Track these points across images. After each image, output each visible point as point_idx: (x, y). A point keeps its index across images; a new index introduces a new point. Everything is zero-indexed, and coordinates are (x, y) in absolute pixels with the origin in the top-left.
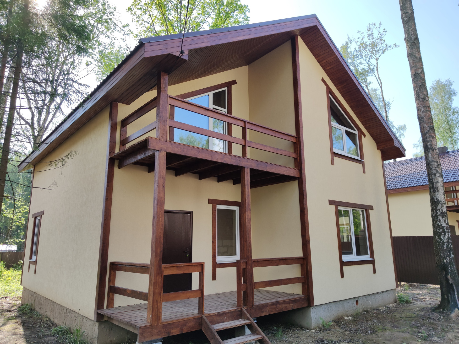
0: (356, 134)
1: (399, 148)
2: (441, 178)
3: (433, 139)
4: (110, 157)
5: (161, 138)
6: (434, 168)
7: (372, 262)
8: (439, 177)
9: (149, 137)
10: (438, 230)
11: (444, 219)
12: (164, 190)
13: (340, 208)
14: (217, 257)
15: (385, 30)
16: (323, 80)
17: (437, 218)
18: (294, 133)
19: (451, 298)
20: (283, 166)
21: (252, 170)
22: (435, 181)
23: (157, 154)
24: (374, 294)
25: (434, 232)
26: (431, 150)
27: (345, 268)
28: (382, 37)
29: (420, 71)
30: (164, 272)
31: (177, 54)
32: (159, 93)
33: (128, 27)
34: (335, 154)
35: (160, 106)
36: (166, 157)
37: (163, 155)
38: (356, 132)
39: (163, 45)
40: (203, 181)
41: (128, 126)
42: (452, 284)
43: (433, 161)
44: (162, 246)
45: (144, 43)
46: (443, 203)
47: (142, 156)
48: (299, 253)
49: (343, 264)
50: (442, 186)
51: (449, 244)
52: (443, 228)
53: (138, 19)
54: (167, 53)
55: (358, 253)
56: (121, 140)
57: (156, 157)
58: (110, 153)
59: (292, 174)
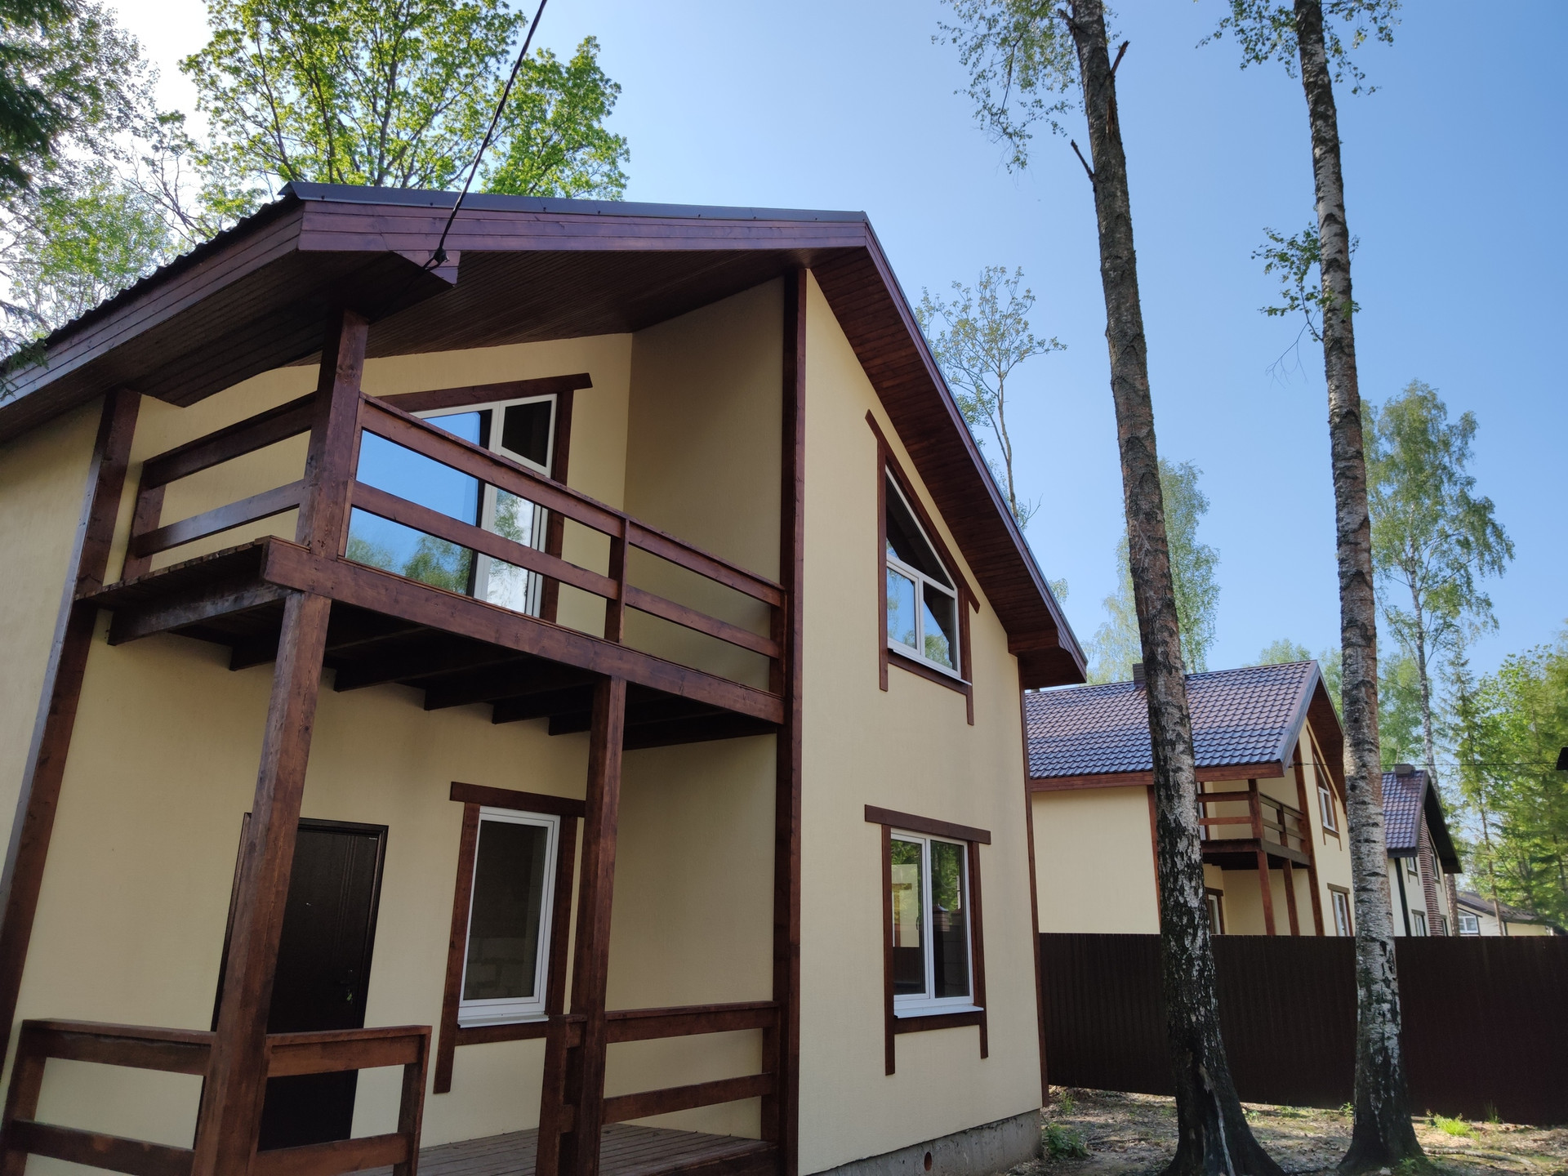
0: (953, 599)
1: (1070, 654)
2: (1189, 757)
3: (1171, 636)
4: (78, 597)
5: (316, 546)
6: (1171, 726)
7: (977, 1019)
8: (1182, 752)
9: (271, 537)
10: (1175, 919)
11: (1193, 884)
12: (308, 744)
13: (897, 835)
14: (462, 1003)
15: (1031, 295)
16: (870, 418)
17: (1176, 880)
18: (773, 575)
19: (1208, 1139)
20: (735, 684)
21: (633, 689)
22: (1172, 765)
23: (292, 603)
24: (980, 1129)
25: (1165, 922)
26: (1165, 671)
27: (899, 1039)
28: (1020, 312)
29: (1144, 432)
30: (272, 1066)
31: (421, 259)
32: (327, 380)
33: (177, 124)
34: (890, 656)
35: (327, 430)
36: (327, 620)
37: (319, 608)
38: (954, 594)
39: (372, 219)
40: (437, 714)
41: (171, 487)
42: (1210, 1095)
43: (1168, 703)
44: (274, 960)
45: (304, 202)
46: (1192, 836)
47: (227, 604)
48: (760, 989)
49: (895, 1026)
50: (1191, 782)
51: (1205, 964)
52: (1190, 912)
53: (220, 104)
54: (384, 249)
55: (940, 992)
56: (135, 535)
57: (286, 615)
58: (81, 580)
59: (760, 710)
